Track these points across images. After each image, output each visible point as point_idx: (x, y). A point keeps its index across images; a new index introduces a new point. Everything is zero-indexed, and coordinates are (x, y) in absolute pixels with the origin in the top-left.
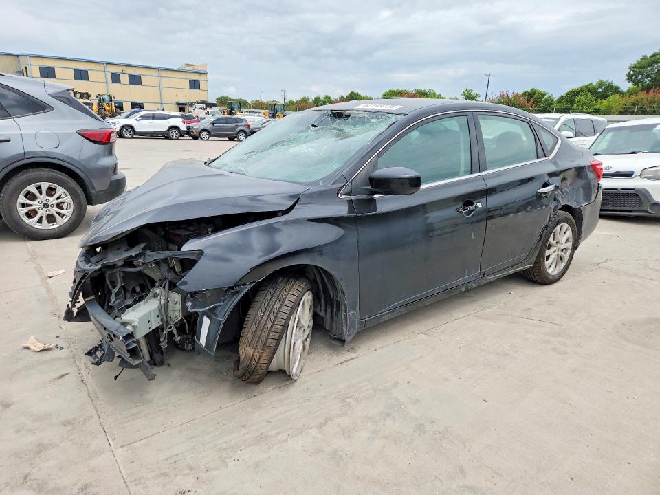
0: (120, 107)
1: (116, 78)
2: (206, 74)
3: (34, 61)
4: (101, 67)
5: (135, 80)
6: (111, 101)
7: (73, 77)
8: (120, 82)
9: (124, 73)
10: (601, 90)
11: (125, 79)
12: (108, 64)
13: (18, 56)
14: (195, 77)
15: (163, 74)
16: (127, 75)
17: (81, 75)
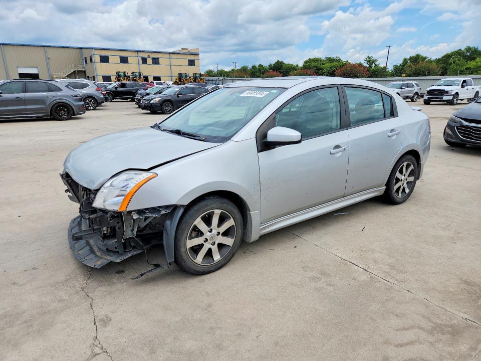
0: (146, 79)
1: (144, 61)
2: (198, 55)
3: (96, 52)
4: (135, 54)
5: (156, 61)
6: (140, 76)
7: (119, 61)
8: (146, 64)
9: (149, 57)
10: (468, 54)
11: (149, 61)
12: (140, 51)
13: (81, 48)
14: (191, 57)
15: (172, 56)
16: (151, 58)
17: (124, 60)
